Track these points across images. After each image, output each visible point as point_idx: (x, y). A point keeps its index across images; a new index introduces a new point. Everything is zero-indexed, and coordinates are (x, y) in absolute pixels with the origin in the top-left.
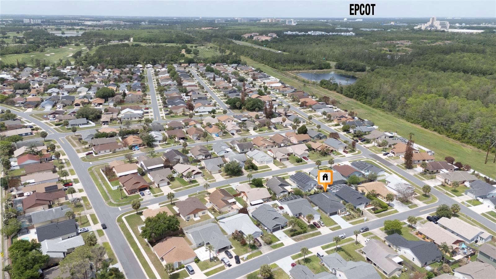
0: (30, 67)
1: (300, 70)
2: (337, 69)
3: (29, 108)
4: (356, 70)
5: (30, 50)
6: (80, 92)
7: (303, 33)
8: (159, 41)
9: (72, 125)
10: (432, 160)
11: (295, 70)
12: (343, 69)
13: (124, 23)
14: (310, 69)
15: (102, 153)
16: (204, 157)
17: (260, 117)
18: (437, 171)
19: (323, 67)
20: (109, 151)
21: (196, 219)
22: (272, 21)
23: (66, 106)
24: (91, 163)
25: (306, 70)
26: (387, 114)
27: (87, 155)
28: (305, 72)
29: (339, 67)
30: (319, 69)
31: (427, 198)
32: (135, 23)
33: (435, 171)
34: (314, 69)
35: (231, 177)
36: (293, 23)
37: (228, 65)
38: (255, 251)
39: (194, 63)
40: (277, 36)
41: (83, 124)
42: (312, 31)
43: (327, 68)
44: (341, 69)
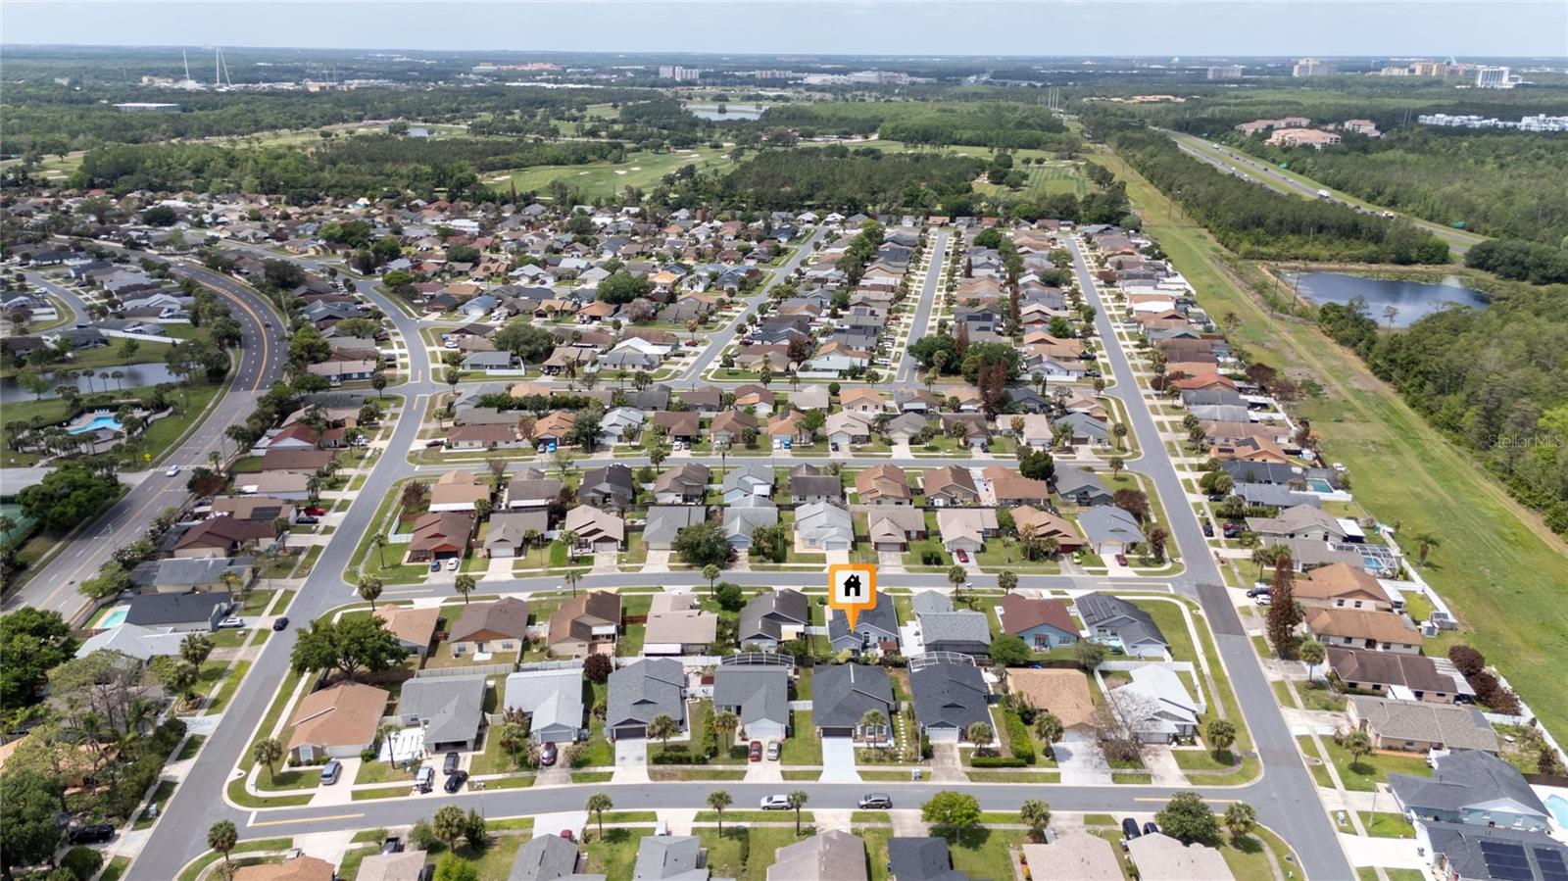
0: (542, 203)
1: (1316, 260)
2: (1472, 266)
3: (435, 310)
4: (1543, 277)
5: (590, 157)
6: (584, 281)
7: (1493, 121)
8: (949, 138)
9: (473, 366)
10: (1409, 646)
11: (1296, 258)
12: (1492, 269)
13: (909, 79)
14: (1357, 260)
15: (463, 447)
16: (680, 500)
17: (963, 407)
18: (1377, 687)
19: (1414, 254)
20: (479, 443)
21: (478, 657)
22: (1427, 71)
23: (517, 313)
24: (417, 468)
25: (1341, 261)
26: (1460, 455)
27: (430, 446)
28: (1333, 270)
29: (1480, 259)
30: (1394, 262)
31: (1218, 765)
32: (945, 77)
33: (1368, 686)
34: (1372, 260)
35: (690, 567)
36: (1505, 79)
37: (1073, 228)
38: (526, 774)
39: (970, 214)
40: (1377, 128)
41: (499, 367)
42: (1542, 116)
43: (1428, 261)
44: (1487, 270)
